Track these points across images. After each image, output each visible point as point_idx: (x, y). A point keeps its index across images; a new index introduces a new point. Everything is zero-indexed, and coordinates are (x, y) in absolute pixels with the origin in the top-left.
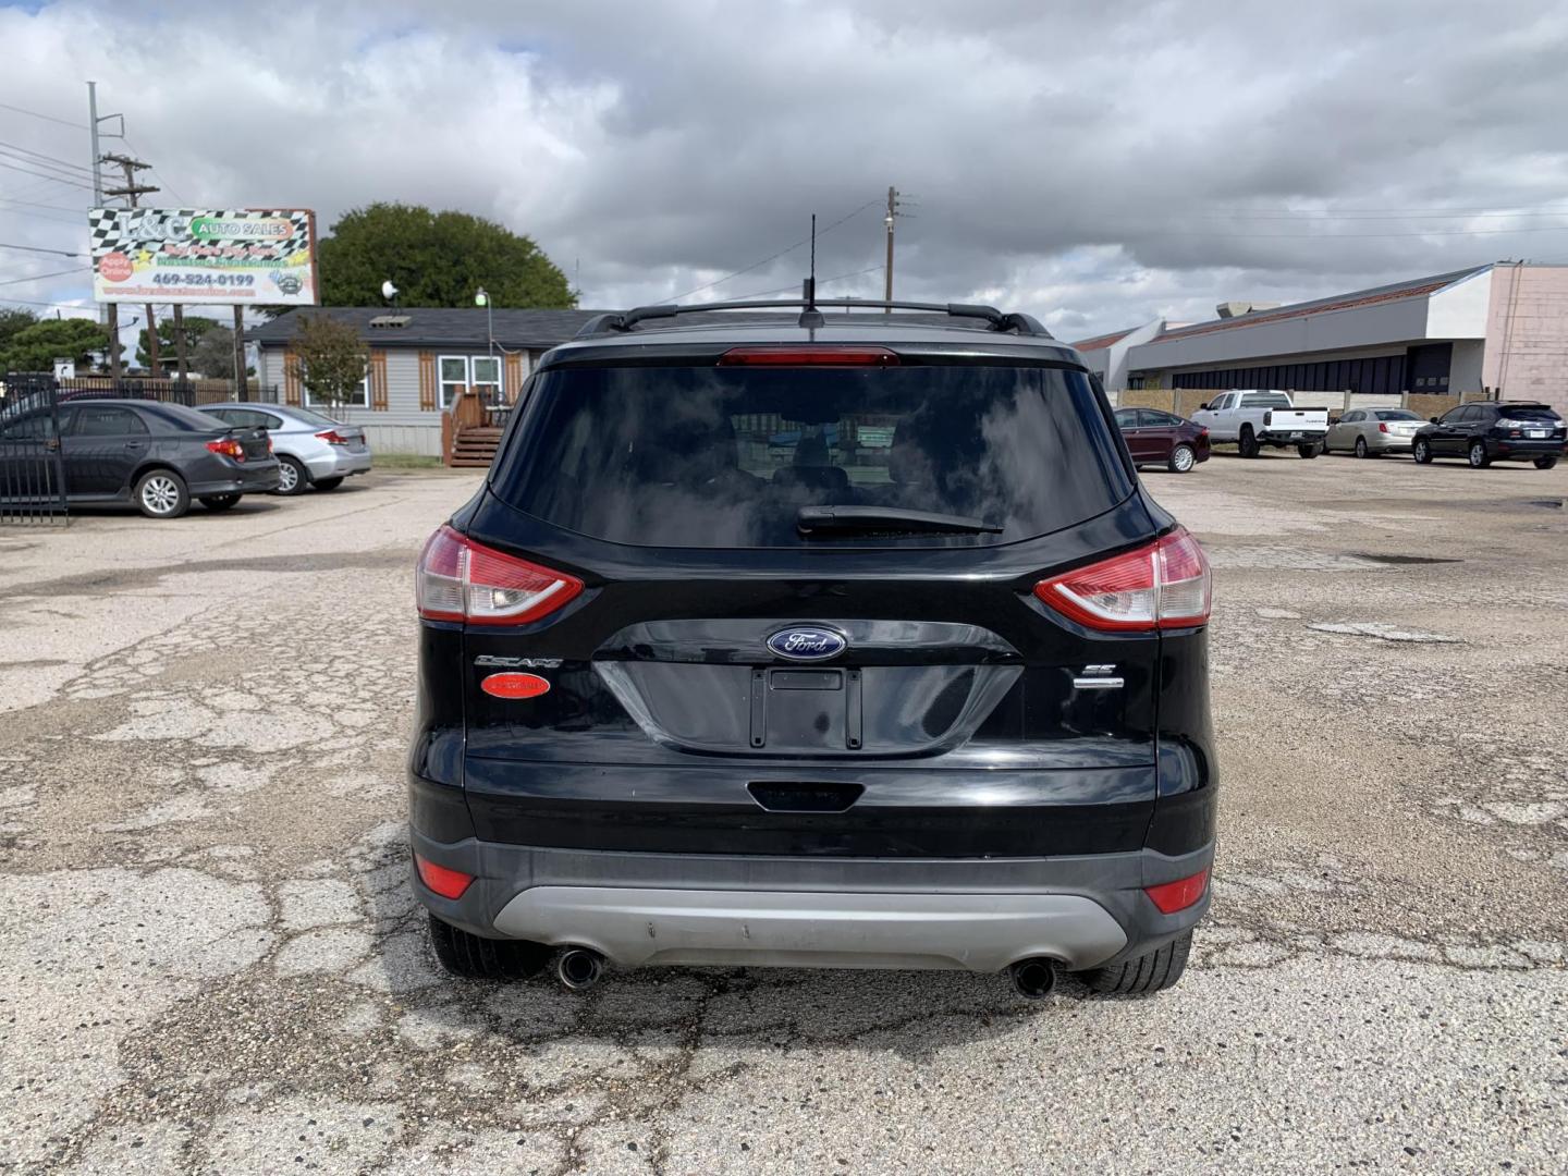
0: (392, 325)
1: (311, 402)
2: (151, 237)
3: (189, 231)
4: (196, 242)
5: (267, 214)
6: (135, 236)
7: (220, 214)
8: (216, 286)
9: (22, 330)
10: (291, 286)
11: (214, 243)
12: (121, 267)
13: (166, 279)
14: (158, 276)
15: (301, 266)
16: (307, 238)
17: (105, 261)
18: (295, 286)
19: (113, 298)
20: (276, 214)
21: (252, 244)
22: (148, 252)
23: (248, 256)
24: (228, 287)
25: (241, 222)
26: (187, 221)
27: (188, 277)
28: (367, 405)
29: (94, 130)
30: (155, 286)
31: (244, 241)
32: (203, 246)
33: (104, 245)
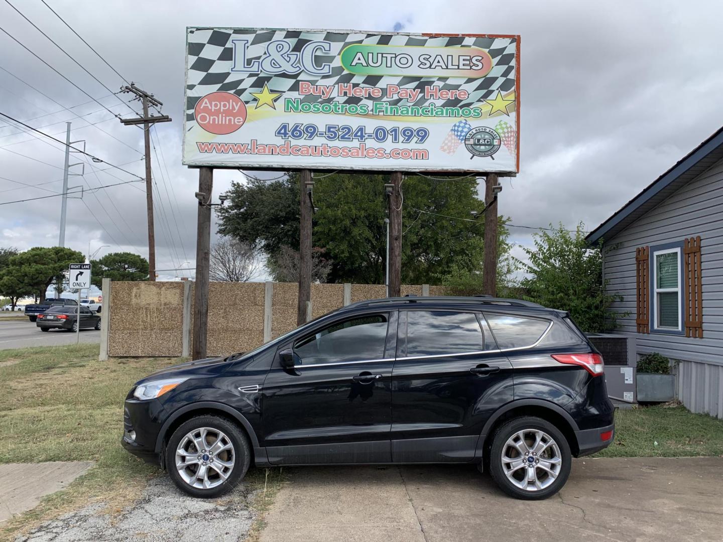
2: (279, 70)
3: (337, 63)
4: (348, 78)
5: (455, 40)
6: (255, 68)
7: (385, 40)
8: (371, 143)
10: (482, 145)
11: (372, 80)
12: (228, 113)
13: (297, 132)
14: (284, 127)
15: (499, 117)
16: (512, 76)
17: (205, 103)
18: (491, 143)
19: (211, 159)
20: (468, 41)
21: (430, 83)
22: (272, 91)
23: (423, 100)
24: (389, 145)
25: (415, 51)
26: (336, 47)
27: (329, 128)
30: (279, 141)
31: (420, 78)
32: (356, 85)
33: (205, 82)
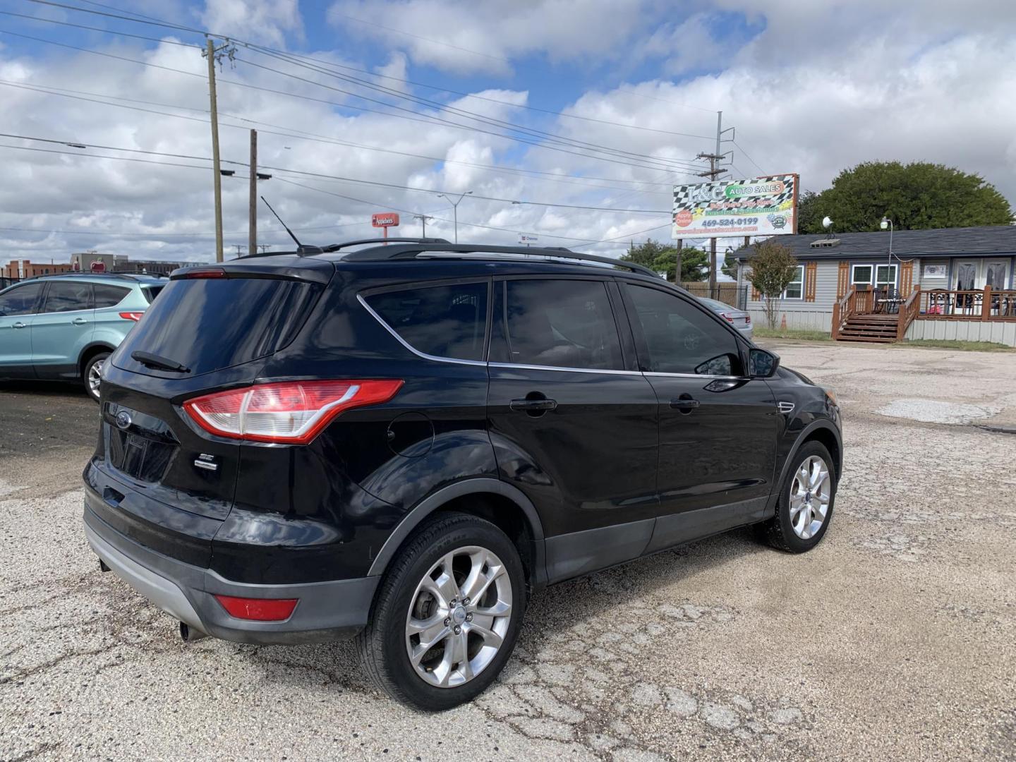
0: (825, 245)
1: (787, 296)
2: (704, 200)
3: (724, 194)
4: (728, 200)
5: (769, 179)
6: (695, 200)
7: (742, 182)
8: (736, 226)
9: (659, 256)
10: (779, 223)
11: (737, 200)
12: (686, 218)
13: (709, 224)
14: (705, 222)
15: (787, 211)
16: (792, 192)
17: (679, 215)
18: (782, 223)
19: (681, 236)
20: (775, 179)
21: (759, 199)
22: (701, 208)
23: (756, 206)
24: (743, 226)
25: (754, 185)
26: (724, 188)
27: (721, 221)
28: (801, 298)
29: (718, 139)
30: (703, 228)
31: (755, 197)
32: (731, 203)
33: (680, 206)
